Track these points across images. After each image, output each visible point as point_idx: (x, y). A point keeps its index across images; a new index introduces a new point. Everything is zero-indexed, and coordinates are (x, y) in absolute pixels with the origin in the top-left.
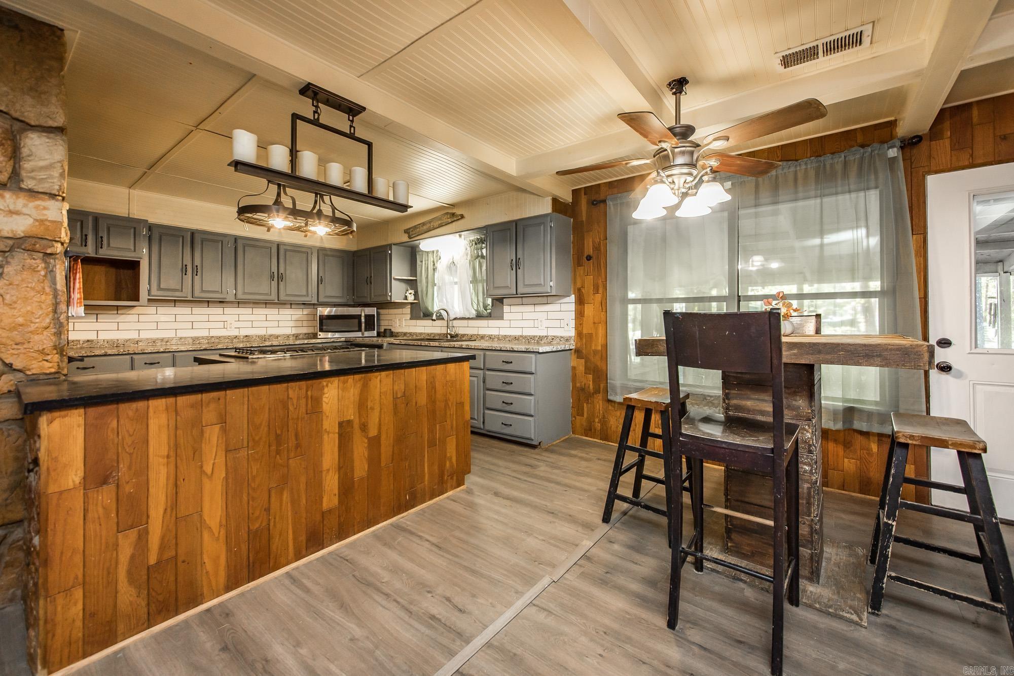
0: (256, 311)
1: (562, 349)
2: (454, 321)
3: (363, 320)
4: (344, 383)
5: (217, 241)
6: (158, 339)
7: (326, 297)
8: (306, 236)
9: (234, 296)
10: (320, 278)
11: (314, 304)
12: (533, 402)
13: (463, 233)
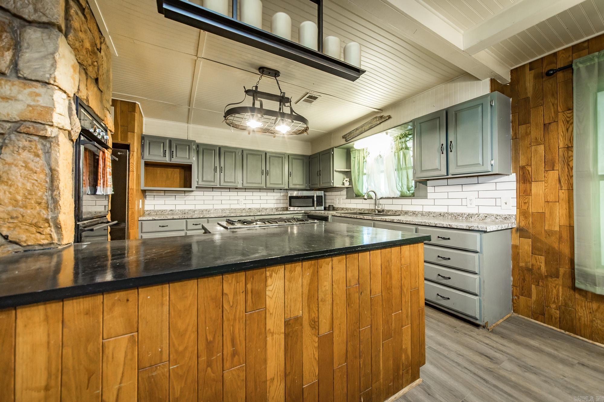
0: (255, 194)
1: (506, 227)
2: (380, 200)
3: (315, 199)
4: (291, 271)
5: (232, 152)
6: (204, 210)
7: (294, 185)
8: (274, 137)
9: (241, 185)
10: (289, 173)
11: (286, 189)
12: (477, 281)
13: (389, 131)
